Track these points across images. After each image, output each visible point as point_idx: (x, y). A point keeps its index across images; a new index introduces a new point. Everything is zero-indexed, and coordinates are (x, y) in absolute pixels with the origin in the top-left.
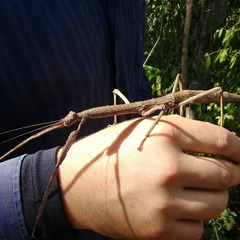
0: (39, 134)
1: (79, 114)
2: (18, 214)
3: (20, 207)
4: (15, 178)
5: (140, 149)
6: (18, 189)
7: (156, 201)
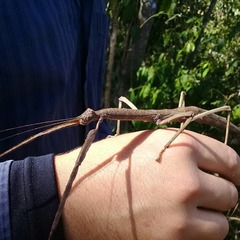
0: (49, 131)
1: (98, 113)
2: (5, 230)
3: (7, 222)
4: (3, 186)
5: (159, 160)
6: (6, 200)
7: (175, 220)
